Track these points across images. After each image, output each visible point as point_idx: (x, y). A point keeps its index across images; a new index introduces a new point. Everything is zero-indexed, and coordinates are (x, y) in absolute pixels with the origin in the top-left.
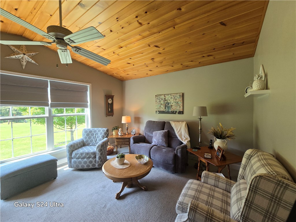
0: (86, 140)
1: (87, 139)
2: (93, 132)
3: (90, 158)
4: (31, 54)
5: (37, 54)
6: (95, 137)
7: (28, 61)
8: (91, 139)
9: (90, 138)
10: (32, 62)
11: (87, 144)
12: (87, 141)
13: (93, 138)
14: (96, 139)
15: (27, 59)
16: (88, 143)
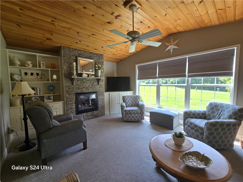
0: (208, 113)
1: (210, 112)
2: (219, 108)
3: (198, 132)
4: (175, 42)
5: (179, 40)
6: (220, 113)
7: (174, 48)
8: (214, 114)
9: (213, 112)
10: (176, 48)
11: (208, 117)
12: (209, 115)
13: (217, 114)
14: (220, 117)
15: (173, 47)
16: (210, 117)
